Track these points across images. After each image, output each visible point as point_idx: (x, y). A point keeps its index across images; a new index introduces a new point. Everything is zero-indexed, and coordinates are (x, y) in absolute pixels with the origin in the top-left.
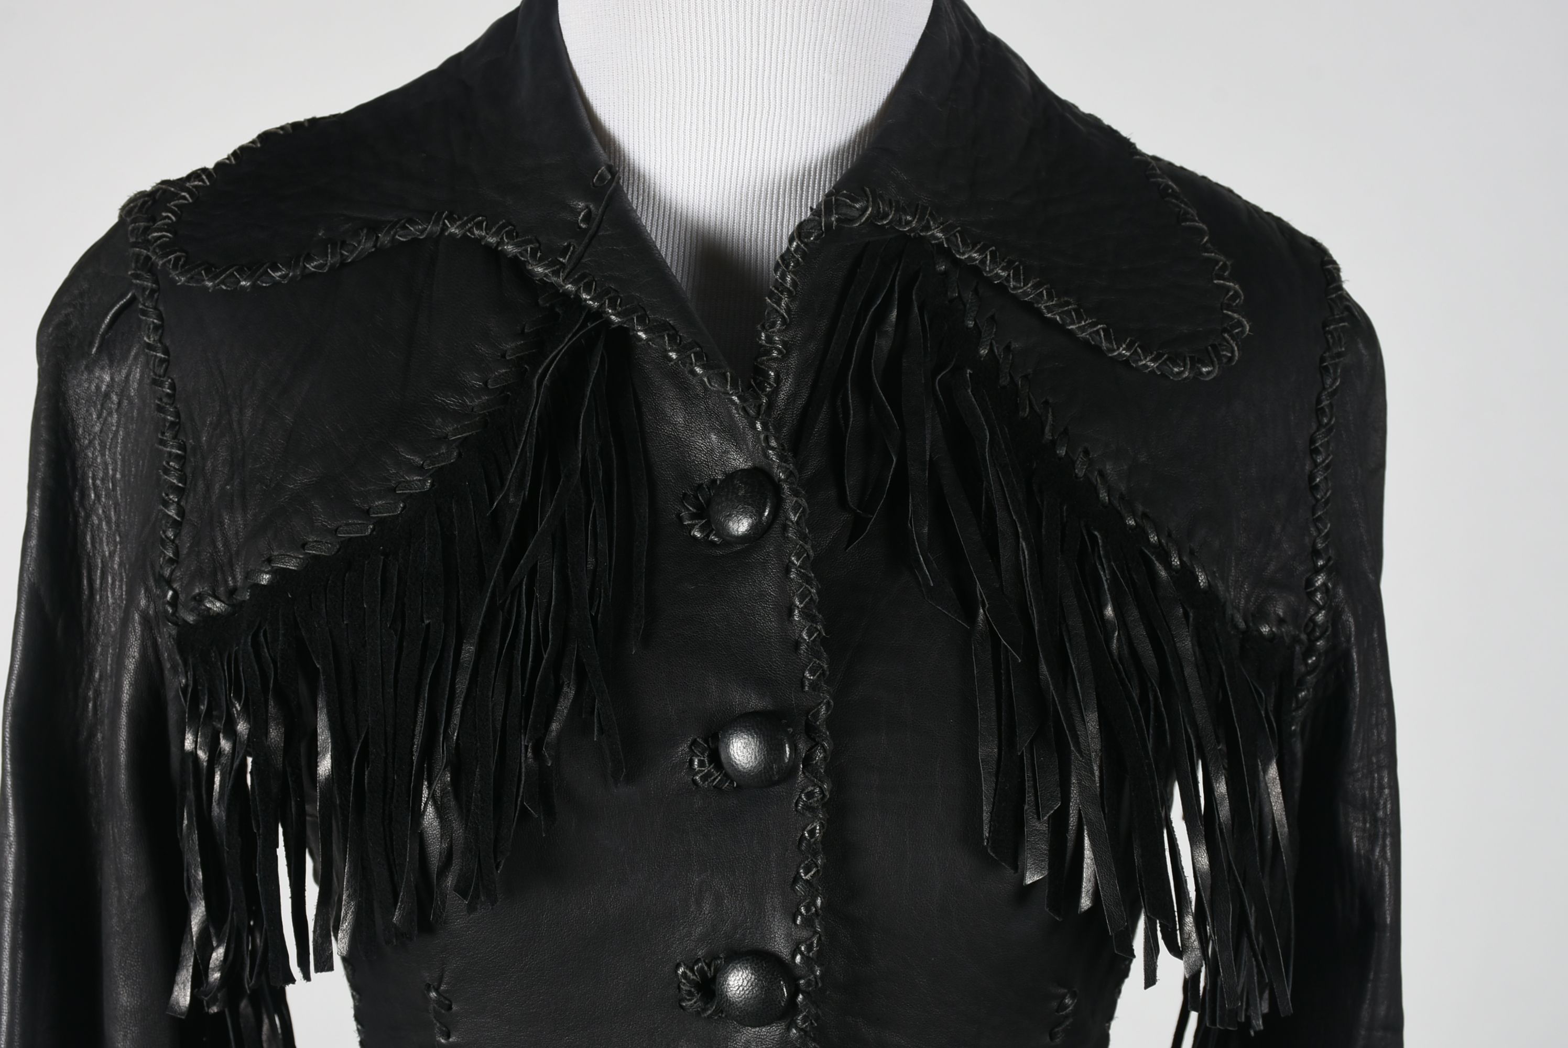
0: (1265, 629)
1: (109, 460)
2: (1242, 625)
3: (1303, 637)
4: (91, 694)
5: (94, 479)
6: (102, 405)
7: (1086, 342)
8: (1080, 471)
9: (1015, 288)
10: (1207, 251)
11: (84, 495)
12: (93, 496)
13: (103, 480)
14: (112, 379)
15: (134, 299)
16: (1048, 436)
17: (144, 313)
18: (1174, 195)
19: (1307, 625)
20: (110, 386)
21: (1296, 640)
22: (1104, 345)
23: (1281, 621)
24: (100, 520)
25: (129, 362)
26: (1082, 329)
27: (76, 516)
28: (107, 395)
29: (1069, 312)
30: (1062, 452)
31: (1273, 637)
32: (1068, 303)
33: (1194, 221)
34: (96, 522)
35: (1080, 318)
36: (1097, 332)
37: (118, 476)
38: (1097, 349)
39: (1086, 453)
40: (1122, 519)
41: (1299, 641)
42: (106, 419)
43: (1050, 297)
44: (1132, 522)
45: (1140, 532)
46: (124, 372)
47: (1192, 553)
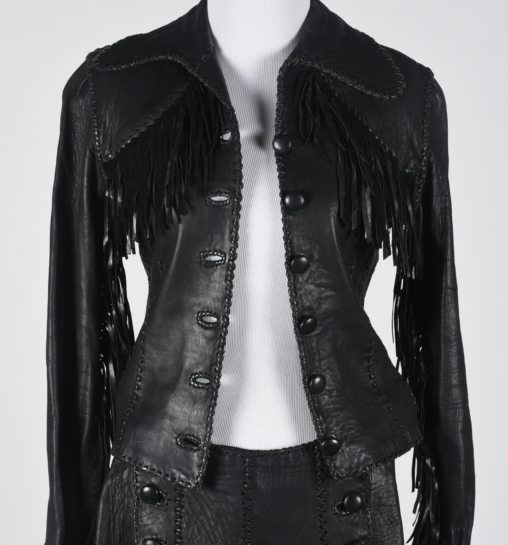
0: (407, 171)
1: (81, 124)
2: (401, 169)
3: (418, 174)
4: (75, 190)
5: (77, 129)
6: (80, 110)
7: (360, 90)
8: (365, 123)
9: (339, 78)
10: (393, 66)
11: (74, 134)
12: (77, 134)
13: (80, 130)
14: (83, 101)
15: (88, 79)
16: (356, 114)
17: (90, 82)
18: (385, 52)
19: (419, 171)
20: (82, 104)
21: (416, 175)
22: (365, 91)
23: (412, 169)
24: (78, 141)
25: (87, 96)
26: (358, 87)
27: (72, 140)
28: (81, 106)
29: (355, 83)
30: (360, 119)
31: (409, 173)
32: (354, 81)
33: (390, 58)
34: (77, 141)
35: (357, 85)
36: (362, 88)
37: (84, 128)
38: (363, 92)
39: (366, 119)
40: (375, 137)
41: (417, 175)
42: (81, 113)
43: (349, 80)
44: (377, 138)
45: (379, 140)
46: (86, 99)
47: (392, 147)
